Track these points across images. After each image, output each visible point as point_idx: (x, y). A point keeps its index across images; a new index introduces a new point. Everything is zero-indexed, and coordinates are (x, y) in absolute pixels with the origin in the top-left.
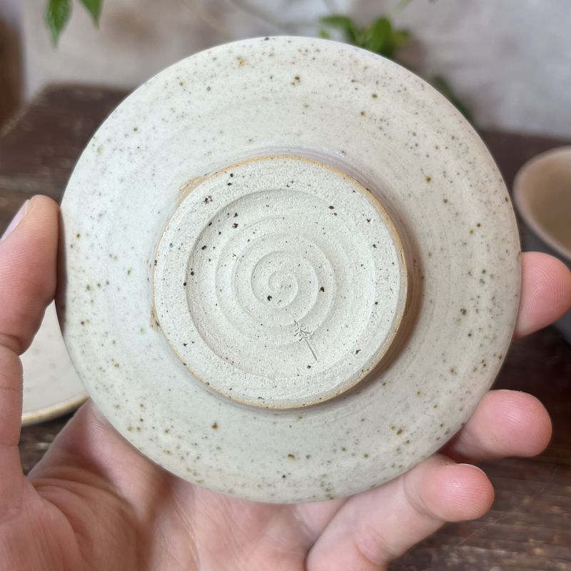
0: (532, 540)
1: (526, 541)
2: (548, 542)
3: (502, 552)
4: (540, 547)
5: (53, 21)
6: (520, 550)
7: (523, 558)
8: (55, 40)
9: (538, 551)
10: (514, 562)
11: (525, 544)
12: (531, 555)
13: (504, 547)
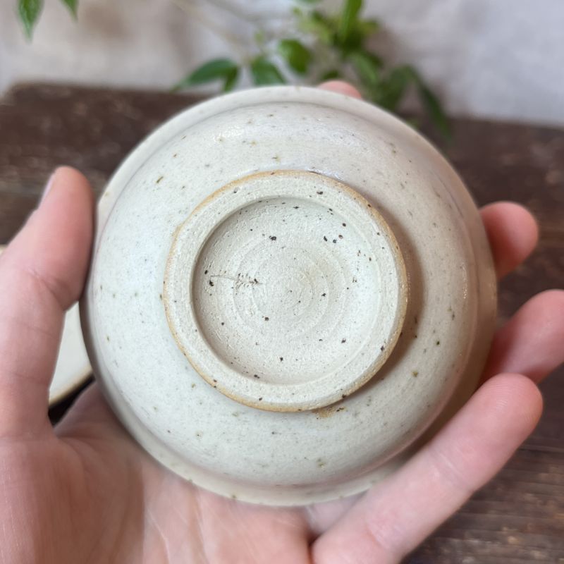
0: (505, 529)
1: (499, 530)
2: (522, 530)
3: (476, 542)
4: (513, 535)
5: (25, 14)
6: (494, 539)
7: (497, 548)
8: (29, 33)
9: (512, 540)
10: (487, 551)
11: (499, 533)
12: (505, 543)
13: (477, 537)
